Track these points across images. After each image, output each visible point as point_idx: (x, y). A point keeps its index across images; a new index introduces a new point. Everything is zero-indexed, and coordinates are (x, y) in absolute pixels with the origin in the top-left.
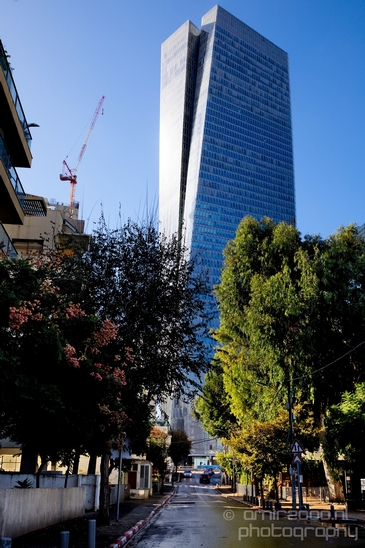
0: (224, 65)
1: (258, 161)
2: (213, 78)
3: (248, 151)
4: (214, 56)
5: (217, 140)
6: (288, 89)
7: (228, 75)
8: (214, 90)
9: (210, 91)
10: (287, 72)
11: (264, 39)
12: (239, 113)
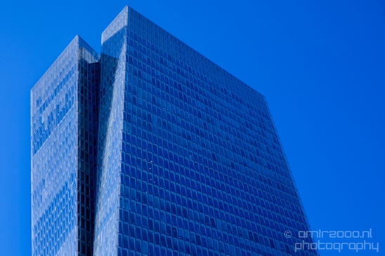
0: (151, 86)
1: (242, 240)
2: (130, 99)
3: (218, 222)
4: (128, 70)
5: (151, 197)
6: (276, 140)
7: (159, 100)
8: (135, 118)
9: (127, 118)
10: (268, 118)
11: (218, 68)
12: (190, 159)
